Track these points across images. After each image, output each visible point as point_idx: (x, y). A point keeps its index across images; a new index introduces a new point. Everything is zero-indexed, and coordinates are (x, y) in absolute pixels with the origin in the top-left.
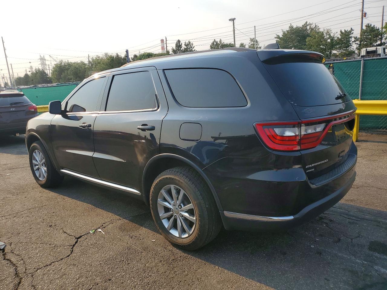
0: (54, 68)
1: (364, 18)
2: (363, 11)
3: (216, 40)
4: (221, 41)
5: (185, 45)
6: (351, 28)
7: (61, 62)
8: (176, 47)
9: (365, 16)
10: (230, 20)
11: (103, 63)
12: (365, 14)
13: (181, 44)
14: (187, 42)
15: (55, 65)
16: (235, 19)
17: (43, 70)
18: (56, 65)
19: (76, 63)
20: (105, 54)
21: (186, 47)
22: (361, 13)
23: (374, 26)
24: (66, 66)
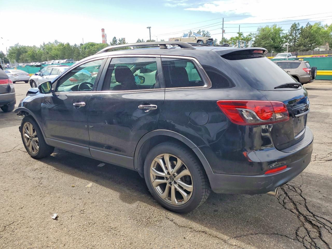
0: (9, 49)
1: (224, 33)
2: (223, 29)
3: (140, 39)
4: (143, 40)
5: (119, 41)
6: (216, 39)
7: (17, 45)
8: (113, 41)
9: (224, 32)
11: (55, 49)
12: (224, 31)
13: (116, 40)
14: (121, 39)
15: (10, 47)
16: (150, 27)
18: (12, 47)
19: (29, 47)
20: (54, 41)
21: (120, 42)
22: (222, 30)
23: (226, 38)
24: (21, 49)
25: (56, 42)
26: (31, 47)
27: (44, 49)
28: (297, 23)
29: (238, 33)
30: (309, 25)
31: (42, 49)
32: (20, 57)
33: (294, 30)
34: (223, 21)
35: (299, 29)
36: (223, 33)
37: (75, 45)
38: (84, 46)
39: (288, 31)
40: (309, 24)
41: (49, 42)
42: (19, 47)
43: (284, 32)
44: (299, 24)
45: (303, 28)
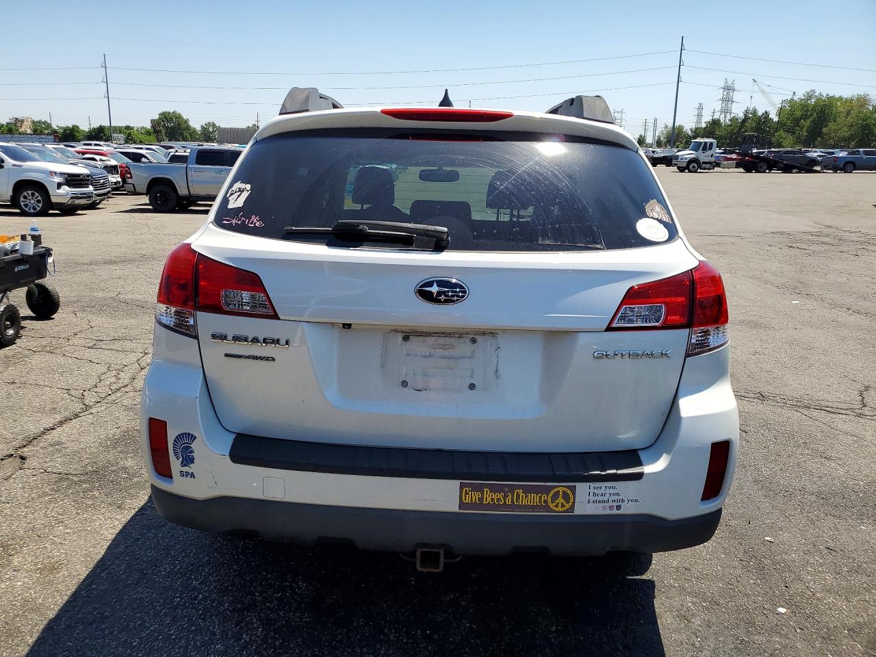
17: (766, 112)
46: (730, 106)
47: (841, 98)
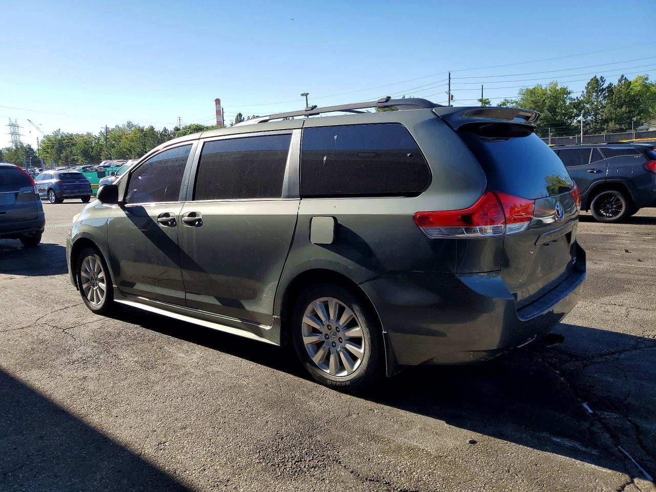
0: (43, 142)
1: (451, 101)
2: (449, 94)
7: (57, 133)
10: (302, 95)
11: (127, 139)
12: (452, 96)
13: (242, 118)
15: (44, 136)
16: (308, 94)
17: (28, 145)
18: (47, 137)
19: (79, 135)
20: (126, 123)
24: (64, 140)
25: (130, 125)
26: (82, 136)
27: (106, 139)
28: (598, 77)
29: (481, 100)
30: (623, 81)
31: (102, 139)
32: (62, 155)
33: (593, 92)
34: (450, 78)
35: (603, 90)
36: (449, 100)
37: (165, 130)
38: (181, 131)
39: (581, 93)
40: (624, 78)
41: (117, 126)
42: (62, 137)
43: (573, 96)
44: (604, 80)
45: (613, 86)
46: (18, 138)
47: (77, 135)
